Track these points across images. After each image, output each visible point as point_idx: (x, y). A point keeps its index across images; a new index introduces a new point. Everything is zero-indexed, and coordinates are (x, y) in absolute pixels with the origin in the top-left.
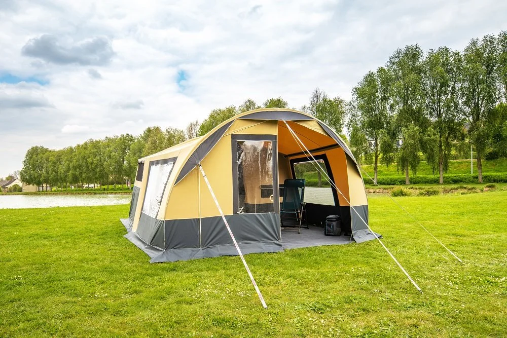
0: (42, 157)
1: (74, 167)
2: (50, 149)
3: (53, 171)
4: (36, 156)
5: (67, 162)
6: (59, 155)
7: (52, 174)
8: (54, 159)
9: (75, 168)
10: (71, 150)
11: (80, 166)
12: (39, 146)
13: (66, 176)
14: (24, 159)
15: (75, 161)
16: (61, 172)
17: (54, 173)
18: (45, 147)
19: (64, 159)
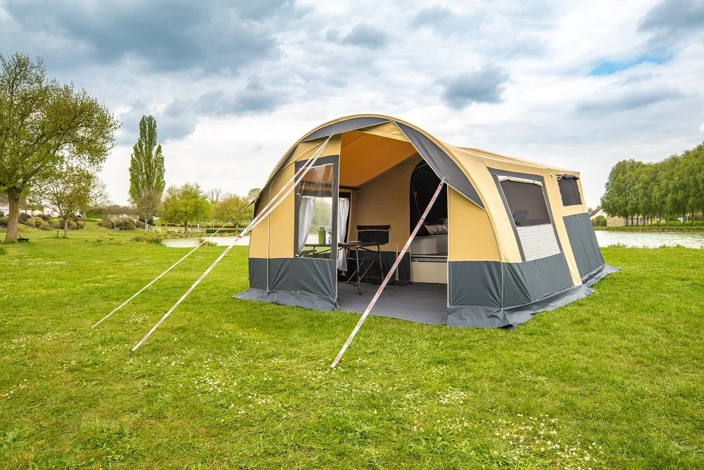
0: (631, 176)
1: (675, 188)
2: (644, 163)
3: (645, 195)
4: (623, 175)
5: (666, 180)
6: (656, 170)
7: (642, 200)
8: (647, 177)
9: (676, 190)
10: (675, 161)
11: (684, 187)
12: (628, 160)
13: (664, 203)
14: (607, 181)
15: (677, 178)
16: (655, 196)
17: (645, 198)
18: (637, 160)
19: (662, 175)
